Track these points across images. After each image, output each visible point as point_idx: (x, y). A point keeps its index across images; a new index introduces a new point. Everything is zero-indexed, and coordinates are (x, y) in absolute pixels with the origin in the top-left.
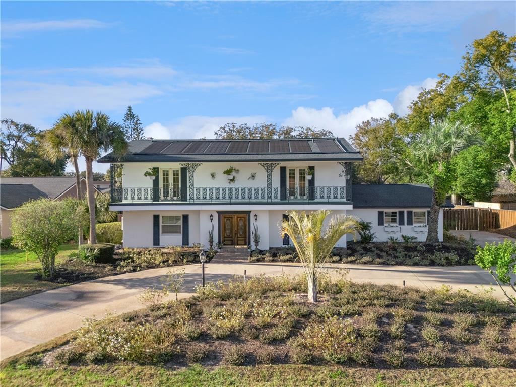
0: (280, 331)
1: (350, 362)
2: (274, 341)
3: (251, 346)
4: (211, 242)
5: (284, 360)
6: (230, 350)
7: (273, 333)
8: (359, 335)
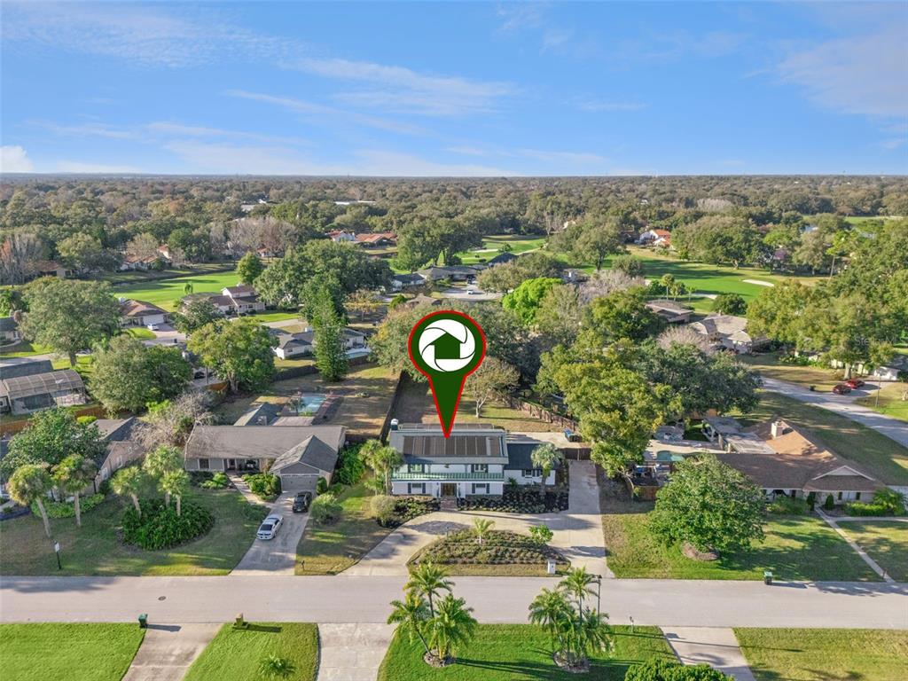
0: (472, 555)
1: (487, 563)
2: (470, 558)
3: (465, 559)
4: (438, 495)
5: (472, 563)
6: (460, 560)
7: (469, 555)
8: (490, 556)
